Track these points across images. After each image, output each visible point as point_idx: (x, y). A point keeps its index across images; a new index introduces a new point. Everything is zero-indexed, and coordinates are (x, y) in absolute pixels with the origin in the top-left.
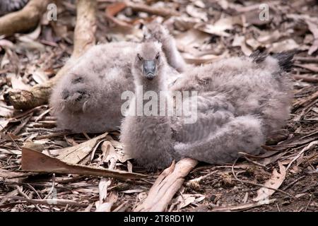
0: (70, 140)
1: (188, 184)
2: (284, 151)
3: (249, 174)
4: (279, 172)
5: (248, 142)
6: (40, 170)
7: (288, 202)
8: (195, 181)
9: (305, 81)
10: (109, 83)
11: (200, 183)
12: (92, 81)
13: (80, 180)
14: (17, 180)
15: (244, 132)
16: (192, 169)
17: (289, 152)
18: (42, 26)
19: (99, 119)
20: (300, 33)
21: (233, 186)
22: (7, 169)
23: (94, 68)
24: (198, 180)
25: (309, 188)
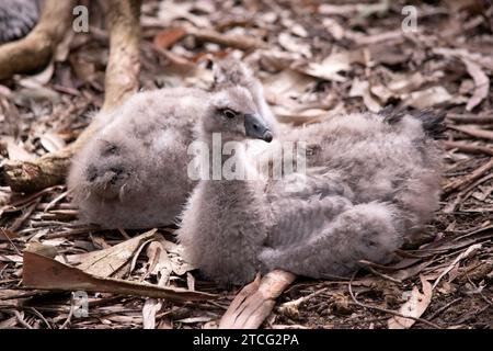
0: (98, 241)
1: (281, 309)
2: (429, 258)
3: (374, 295)
4: (421, 291)
5: (372, 244)
6: (51, 287)
8: (291, 305)
9: (460, 151)
11: (300, 307)
12: (133, 151)
14: (15, 303)
15: (365, 227)
16: (287, 287)
17: (437, 261)
18: (56, 64)
19: (145, 209)
20: (455, 77)
21: (350, 313)
23: (135, 130)
24: (297, 302)
25: (467, 317)
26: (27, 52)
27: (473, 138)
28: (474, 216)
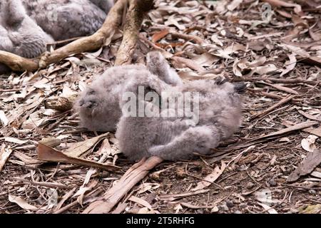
0: (84, 136)
1: (151, 175)
2: (230, 152)
3: (198, 169)
4: (220, 168)
5: (202, 147)
6: (48, 160)
7: (217, 192)
8: (156, 174)
9: (267, 97)
10: (114, 95)
11: (160, 175)
13: (78, 168)
14: (34, 166)
15: (199, 139)
16: (158, 164)
17: (232, 153)
19: (106, 122)
20: (282, 59)
21: (183, 178)
22: (33, 156)
24: (159, 172)
25: (236, 182)
26: (91, 42)
27: (279, 90)
28: (261, 130)
